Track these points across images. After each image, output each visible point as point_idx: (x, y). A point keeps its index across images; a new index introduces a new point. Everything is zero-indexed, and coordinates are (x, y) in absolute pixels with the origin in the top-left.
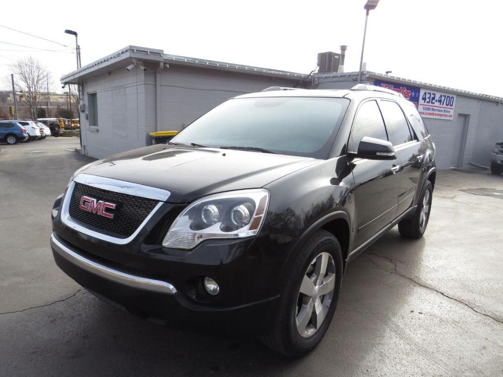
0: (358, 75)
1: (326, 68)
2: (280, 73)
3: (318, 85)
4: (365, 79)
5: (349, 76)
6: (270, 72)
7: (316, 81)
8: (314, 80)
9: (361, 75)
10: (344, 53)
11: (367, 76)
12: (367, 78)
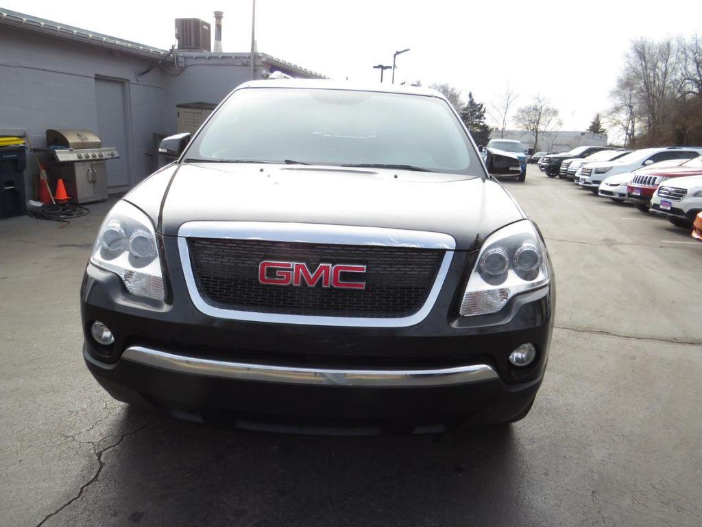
0: (249, 58)
1: (193, 44)
2: (129, 45)
3: (185, 68)
4: (261, 64)
5: (236, 58)
6: (112, 41)
7: (182, 62)
8: (177, 59)
9: (255, 58)
10: (220, 22)
11: (264, 60)
12: (263, 62)
